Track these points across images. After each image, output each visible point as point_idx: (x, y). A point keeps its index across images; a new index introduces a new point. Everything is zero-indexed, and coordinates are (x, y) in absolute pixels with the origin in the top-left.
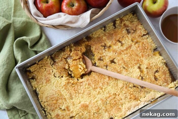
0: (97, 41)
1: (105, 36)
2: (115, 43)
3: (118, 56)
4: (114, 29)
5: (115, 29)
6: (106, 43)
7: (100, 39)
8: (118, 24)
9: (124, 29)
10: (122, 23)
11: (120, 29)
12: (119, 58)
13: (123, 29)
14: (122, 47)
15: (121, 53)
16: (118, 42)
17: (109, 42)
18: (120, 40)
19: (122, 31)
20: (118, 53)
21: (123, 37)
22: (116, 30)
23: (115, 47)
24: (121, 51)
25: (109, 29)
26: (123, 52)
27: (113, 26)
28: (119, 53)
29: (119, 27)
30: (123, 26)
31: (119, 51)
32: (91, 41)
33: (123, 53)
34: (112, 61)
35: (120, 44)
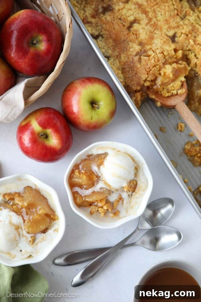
0: (131, 72)
1: (121, 57)
2: (135, 36)
3: (161, 28)
4: (103, 38)
5: (104, 36)
6: (134, 53)
7: (126, 66)
8: (94, 30)
9: (103, 18)
10: (90, 21)
11: (104, 26)
12: (165, 27)
13: (102, 20)
14: (141, 22)
15: (155, 23)
16: (132, 29)
17: (132, 47)
18: (127, 24)
19: (108, 21)
20: (155, 30)
21: (120, 19)
22: (106, 34)
23: (143, 36)
24: (150, 24)
25: (105, 48)
26: (152, 20)
27: (98, 40)
28: (155, 27)
29: (100, 28)
30: (97, 19)
31: (150, 28)
32: (130, 84)
33: (154, 20)
34: (173, 39)
35: (136, 26)
